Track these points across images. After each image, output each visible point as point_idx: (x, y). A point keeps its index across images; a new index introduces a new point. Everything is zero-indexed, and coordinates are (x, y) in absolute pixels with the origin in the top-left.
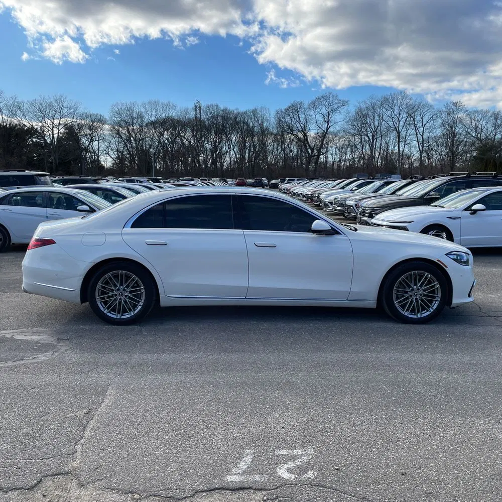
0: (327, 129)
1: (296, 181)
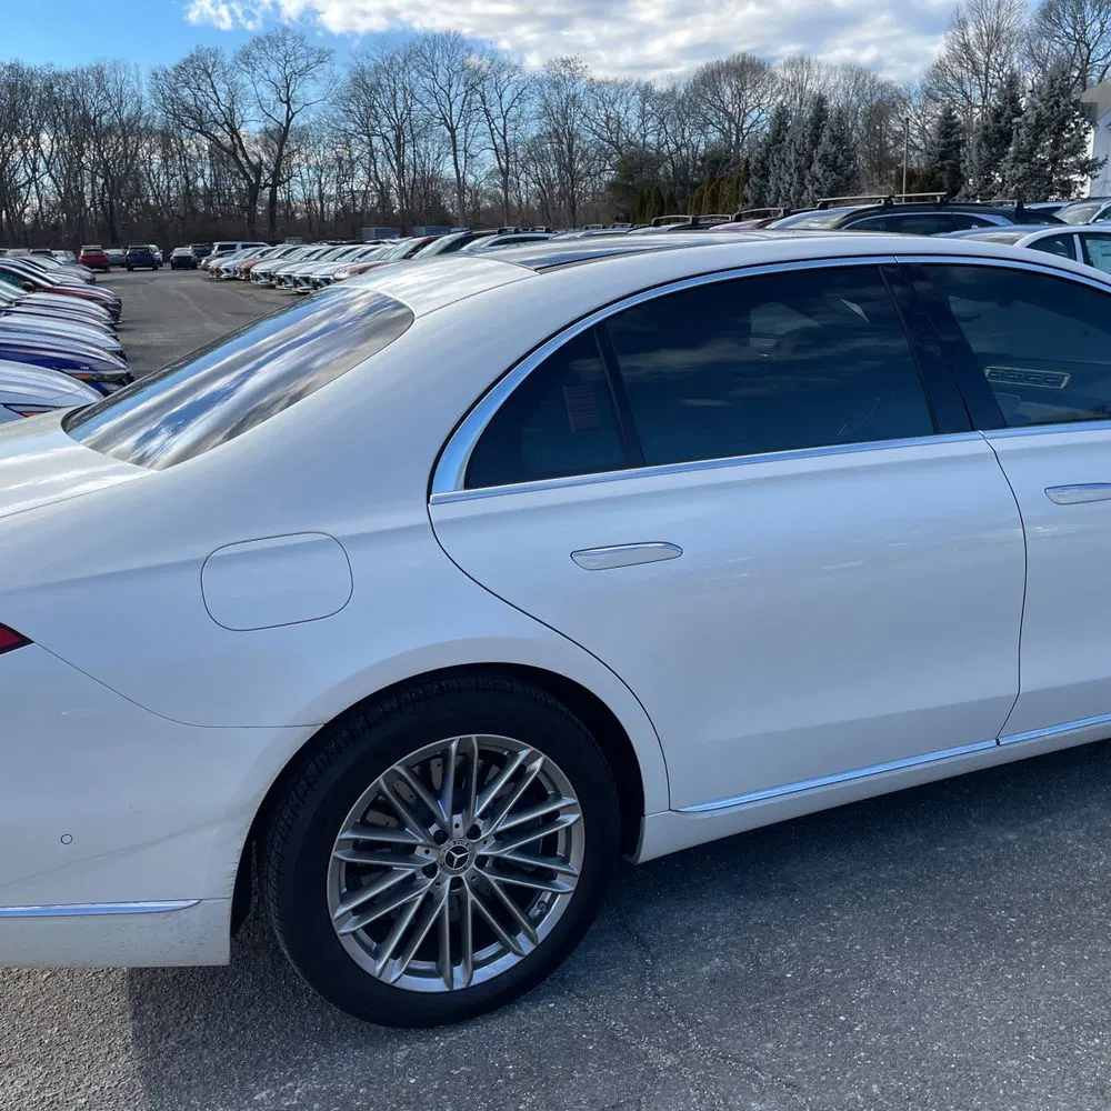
0: (289, 121)
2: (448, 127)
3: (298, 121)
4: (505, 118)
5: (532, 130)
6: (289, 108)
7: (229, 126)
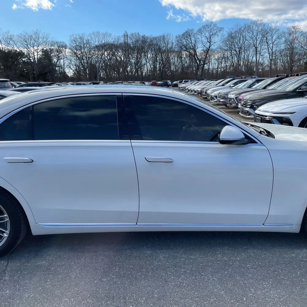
0: (209, 47)
1: (189, 82)
2: (255, 47)
3: (212, 47)
4: (273, 44)
5: (283, 47)
6: (210, 44)
7: (194, 49)
